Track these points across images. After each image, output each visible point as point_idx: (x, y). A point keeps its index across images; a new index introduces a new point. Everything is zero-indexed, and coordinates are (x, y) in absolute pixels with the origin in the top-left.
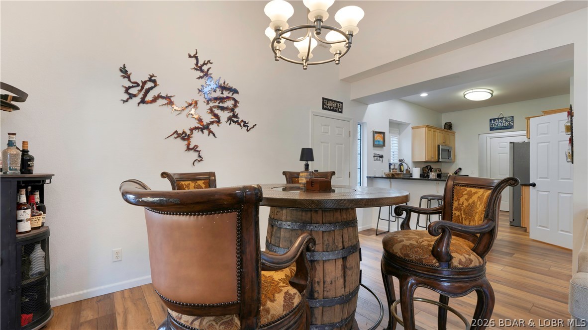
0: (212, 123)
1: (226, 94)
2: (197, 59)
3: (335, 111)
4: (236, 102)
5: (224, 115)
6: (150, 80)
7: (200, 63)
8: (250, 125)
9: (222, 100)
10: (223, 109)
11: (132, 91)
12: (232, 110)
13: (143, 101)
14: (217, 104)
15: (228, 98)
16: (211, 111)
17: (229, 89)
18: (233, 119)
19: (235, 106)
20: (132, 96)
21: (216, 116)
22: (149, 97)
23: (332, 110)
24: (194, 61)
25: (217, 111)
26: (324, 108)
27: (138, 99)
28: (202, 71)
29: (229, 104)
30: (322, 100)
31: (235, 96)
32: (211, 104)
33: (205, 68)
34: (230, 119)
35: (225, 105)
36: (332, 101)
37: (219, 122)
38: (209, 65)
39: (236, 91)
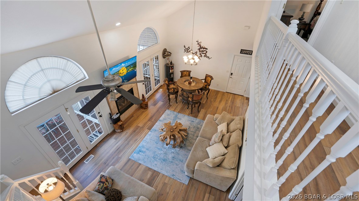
0: (200, 57)
1: (204, 50)
2: (198, 42)
3: (248, 54)
4: (207, 52)
5: (203, 55)
6: (189, 48)
7: (199, 43)
8: (210, 58)
9: (203, 51)
10: (203, 53)
11: (186, 50)
12: (205, 54)
13: (187, 52)
14: (202, 52)
15: (205, 51)
16: (200, 54)
17: (205, 48)
18: (205, 56)
19: (206, 53)
20: (185, 51)
21: (201, 55)
22: (188, 51)
23: (246, 54)
24: (197, 42)
25: (201, 54)
26: (241, 53)
27: (186, 52)
28: (199, 44)
29: (205, 52)
30: (240, 50)
31: (207, 50)
32: (200, 52)
33: (200, 44)
34: (204, 56)
35: (204, 52)
36: (246, 50)
37: (202, 57)
38: (201, 43)
39: (207, 49)
